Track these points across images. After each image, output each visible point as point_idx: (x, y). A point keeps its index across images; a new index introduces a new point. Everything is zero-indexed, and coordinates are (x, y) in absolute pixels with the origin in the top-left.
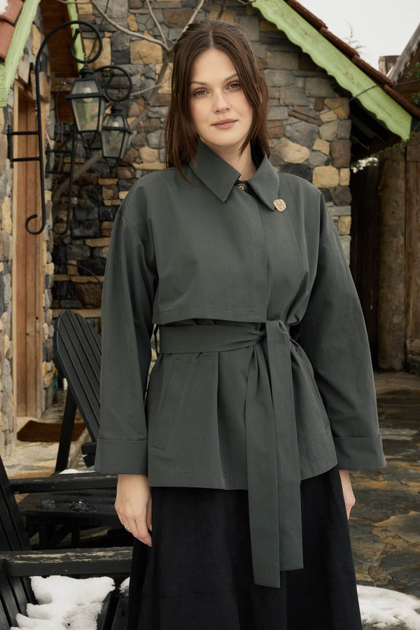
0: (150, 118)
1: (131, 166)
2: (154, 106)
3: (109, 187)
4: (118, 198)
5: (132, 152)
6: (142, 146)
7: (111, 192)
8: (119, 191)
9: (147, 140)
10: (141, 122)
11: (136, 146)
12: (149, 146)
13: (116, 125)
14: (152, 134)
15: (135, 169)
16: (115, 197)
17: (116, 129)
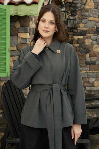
0: (82, 15)
1: (77, 29)
2: (83, 12)
3: (71, 35)
4: (73, 38)
5: (77, 25)
6: (80, 23)
7: (71, 36)
8: (73, 36)
9: (81, 22)
10: (80, 17)
11: (78, 23)
12: (82, 23)
13: (72, 18)
14: (83, 20)
15: (78, 30)
16: (72, 37)
17: (72, 19)
